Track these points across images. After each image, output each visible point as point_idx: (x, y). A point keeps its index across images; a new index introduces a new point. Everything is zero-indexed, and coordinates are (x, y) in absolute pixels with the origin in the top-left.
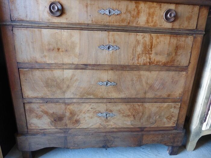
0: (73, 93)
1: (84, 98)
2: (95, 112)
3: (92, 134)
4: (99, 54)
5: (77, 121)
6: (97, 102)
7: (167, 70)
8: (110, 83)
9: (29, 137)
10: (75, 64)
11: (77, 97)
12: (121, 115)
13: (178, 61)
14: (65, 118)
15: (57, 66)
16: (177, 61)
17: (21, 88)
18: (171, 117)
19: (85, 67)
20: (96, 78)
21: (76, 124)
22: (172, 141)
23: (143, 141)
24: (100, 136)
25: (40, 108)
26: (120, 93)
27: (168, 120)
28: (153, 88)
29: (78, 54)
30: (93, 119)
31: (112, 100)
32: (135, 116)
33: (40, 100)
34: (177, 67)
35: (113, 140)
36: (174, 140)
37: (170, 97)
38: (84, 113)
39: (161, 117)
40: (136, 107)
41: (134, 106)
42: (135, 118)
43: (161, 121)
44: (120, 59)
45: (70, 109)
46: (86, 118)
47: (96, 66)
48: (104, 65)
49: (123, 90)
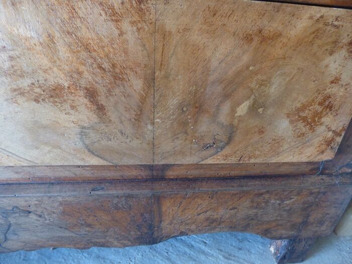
18: (319, 109)
22: (300, 220)
23: (163, 225)
27: (301, 125)
36: (308, 216)
42: (101, 109)
43: (261, 132)
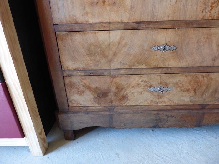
0: (121, 62)
1: (134, 68)
2: (146, 85)
3: (142, 112)
4: (157, 6)
5: (124, 97)
6: (149, 73)
8: (169, 47)
9: (70, 115)
10: (124, 22)
11: (126, 67)
12: (179, 89)
14: (110, 94)
15: (102, 25)
17: (59, 58)
19: (137, 25)
20: (150, 40)
21: (123, 101)
23: (203, 121)
24: (151, 115)
25: (82, 82)
26: (180, 61)
29: (129, 8)
30: (143, 94)
31: (169, 70)
32: (196, 91)
33: (81, 72)
35: (166, 119)
38: (133, 86)
40: (199, 79)
41: (196, 77)
44: (186, 11)
45: (116, 82)
46: (135, 93)
47: (151, 24)
48: (162, 22)
49: (184, 56)
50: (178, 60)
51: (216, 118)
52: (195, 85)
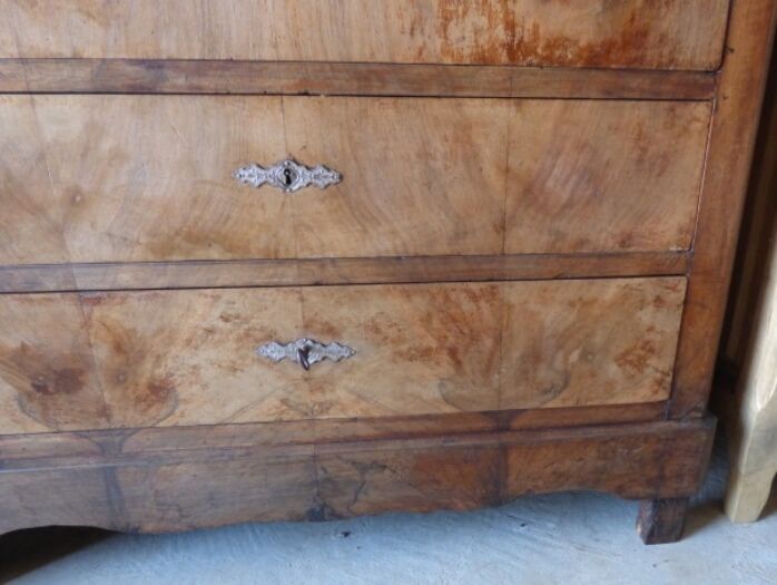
1: (175, 258)
2: (247, 334)
3: (248, 454)
5: (161, 388)
6: (246, 280)
7: (610, 95)
8: (308, 173)
10: (90, 61)
11: (138, 254)
12: (387, 350)
13: (663, 39)
14: (90, 376)
16: (661, 41)
18: (642, 353)
20: (223, 142)
21: (158, 405)
22: (655, 473)
23: (509, 480)
24: (288, 463)
26: (365, 231)
27: (628, 368)
28: (541, 200)
30: (238, 373)
31: (330, 269)
32: (460, 356)
34: (662, 72)
35: (357, 478)
36: (662, 469)
37: (631, 250)
38: (189, 342)
39: (591, 353)
40: (458, 306)
41: (447, 298)
42: (458, 364)
43: (593, 375)
44: (343, 24)
45: (108, 322)
46: (202, 371)
47: (211, 73)
48: (255, 66)
49: (380, 211)
50: (359, 227)
51: (555, 465)
52: (448, 334)
